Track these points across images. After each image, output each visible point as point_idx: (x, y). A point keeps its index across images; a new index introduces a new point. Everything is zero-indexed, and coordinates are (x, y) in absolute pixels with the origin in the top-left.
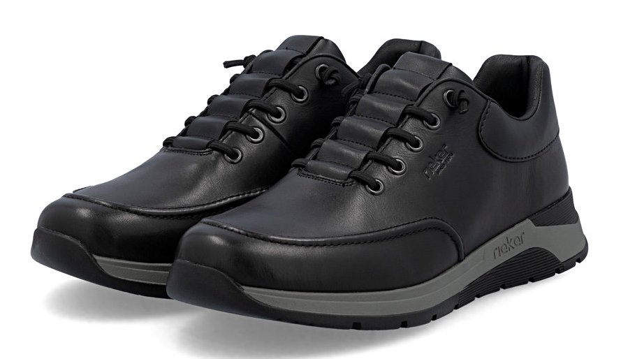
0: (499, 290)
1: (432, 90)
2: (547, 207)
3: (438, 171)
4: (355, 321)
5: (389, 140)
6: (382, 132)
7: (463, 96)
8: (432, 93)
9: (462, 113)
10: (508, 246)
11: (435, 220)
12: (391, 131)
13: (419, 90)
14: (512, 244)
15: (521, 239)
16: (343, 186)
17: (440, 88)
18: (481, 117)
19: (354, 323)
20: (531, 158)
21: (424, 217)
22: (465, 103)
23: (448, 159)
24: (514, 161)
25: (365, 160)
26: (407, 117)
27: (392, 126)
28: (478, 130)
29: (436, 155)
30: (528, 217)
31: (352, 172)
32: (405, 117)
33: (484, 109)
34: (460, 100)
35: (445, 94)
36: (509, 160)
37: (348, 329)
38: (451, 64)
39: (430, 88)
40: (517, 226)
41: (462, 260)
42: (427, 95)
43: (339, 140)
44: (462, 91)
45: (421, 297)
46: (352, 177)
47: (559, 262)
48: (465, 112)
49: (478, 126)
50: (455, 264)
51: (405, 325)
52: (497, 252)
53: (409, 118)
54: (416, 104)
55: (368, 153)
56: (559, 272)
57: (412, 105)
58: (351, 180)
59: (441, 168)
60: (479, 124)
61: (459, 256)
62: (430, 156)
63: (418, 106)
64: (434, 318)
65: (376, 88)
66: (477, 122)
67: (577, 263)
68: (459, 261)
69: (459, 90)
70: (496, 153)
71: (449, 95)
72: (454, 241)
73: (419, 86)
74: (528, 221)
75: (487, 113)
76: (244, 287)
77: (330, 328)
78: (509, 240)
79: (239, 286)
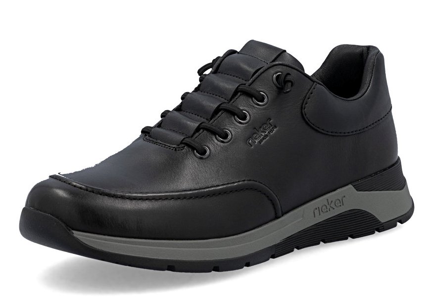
0: (319, 244)
1: (263, 72)
2: (371, 175)
3: (261, 141)
4: (170, 264)
5: (220, 113)
6: (215, 106)
7: (289, 78)
8: (263, 74)
9: (286, 93)
10: (328, 207)
11: (253, 182)
12: (223, 106)
13: (252, 71)
14: (333, 205)
15: (342, 202)
16: (176, 150)
17: (272, 71)
18: (306, 96)
19: (169, 266)
20: (355, 133)
21: (243, 179)
22: (290, 84)
23: (271, 131)
24: (336, 134)
25: (198, 129)
26: (239, 94)
27: (226, 101)
28: (302, 107)
29: (260, 127)
30: (351, 183)
31: (184, 139)
32: (237, 94)
33: (309, 90)
34: (286, 82)
35: (275, 76)
36: (330, 134)
37: (164, 270)
38: (285, 51)
39: (261, 70)
40: (339, 191)
41: (279, 217)
42: (259, 76)
43: (182, 112)
44: (288, 74)
45: (234, 247)
46: (184, 143)
47: (380, 222)
48: (288, 92)
49: (302, 104)
50: (271, 221)
51: (217, 269)
52: (317, 212)
53: (240, 95)
54: (248, 83)
55: (201, 124)
56: (379, 231)
57: (245, 84)
58: (183, 145)
59: (264, 139)
60: (303, 102)
61: (276, 214)
62: (256, 128)
63: (250, 85)
64: (248, 265)
65: (220, 69)
66: (302, 101)
67: (398, 224)
68: (277, 217)
69: (285, 73)
70: (318, 128)
71: (278, 77)
72: (271, 200)
73: (253, 68)
74: (350, 186)
75: (311, 93)
76: (74, 232)
77: (147, 269)
78: (330, 202)
79: (69, 230)
